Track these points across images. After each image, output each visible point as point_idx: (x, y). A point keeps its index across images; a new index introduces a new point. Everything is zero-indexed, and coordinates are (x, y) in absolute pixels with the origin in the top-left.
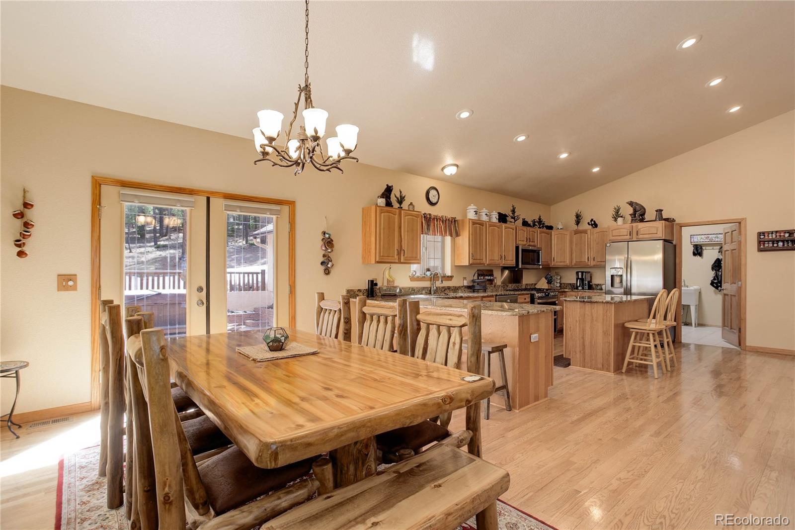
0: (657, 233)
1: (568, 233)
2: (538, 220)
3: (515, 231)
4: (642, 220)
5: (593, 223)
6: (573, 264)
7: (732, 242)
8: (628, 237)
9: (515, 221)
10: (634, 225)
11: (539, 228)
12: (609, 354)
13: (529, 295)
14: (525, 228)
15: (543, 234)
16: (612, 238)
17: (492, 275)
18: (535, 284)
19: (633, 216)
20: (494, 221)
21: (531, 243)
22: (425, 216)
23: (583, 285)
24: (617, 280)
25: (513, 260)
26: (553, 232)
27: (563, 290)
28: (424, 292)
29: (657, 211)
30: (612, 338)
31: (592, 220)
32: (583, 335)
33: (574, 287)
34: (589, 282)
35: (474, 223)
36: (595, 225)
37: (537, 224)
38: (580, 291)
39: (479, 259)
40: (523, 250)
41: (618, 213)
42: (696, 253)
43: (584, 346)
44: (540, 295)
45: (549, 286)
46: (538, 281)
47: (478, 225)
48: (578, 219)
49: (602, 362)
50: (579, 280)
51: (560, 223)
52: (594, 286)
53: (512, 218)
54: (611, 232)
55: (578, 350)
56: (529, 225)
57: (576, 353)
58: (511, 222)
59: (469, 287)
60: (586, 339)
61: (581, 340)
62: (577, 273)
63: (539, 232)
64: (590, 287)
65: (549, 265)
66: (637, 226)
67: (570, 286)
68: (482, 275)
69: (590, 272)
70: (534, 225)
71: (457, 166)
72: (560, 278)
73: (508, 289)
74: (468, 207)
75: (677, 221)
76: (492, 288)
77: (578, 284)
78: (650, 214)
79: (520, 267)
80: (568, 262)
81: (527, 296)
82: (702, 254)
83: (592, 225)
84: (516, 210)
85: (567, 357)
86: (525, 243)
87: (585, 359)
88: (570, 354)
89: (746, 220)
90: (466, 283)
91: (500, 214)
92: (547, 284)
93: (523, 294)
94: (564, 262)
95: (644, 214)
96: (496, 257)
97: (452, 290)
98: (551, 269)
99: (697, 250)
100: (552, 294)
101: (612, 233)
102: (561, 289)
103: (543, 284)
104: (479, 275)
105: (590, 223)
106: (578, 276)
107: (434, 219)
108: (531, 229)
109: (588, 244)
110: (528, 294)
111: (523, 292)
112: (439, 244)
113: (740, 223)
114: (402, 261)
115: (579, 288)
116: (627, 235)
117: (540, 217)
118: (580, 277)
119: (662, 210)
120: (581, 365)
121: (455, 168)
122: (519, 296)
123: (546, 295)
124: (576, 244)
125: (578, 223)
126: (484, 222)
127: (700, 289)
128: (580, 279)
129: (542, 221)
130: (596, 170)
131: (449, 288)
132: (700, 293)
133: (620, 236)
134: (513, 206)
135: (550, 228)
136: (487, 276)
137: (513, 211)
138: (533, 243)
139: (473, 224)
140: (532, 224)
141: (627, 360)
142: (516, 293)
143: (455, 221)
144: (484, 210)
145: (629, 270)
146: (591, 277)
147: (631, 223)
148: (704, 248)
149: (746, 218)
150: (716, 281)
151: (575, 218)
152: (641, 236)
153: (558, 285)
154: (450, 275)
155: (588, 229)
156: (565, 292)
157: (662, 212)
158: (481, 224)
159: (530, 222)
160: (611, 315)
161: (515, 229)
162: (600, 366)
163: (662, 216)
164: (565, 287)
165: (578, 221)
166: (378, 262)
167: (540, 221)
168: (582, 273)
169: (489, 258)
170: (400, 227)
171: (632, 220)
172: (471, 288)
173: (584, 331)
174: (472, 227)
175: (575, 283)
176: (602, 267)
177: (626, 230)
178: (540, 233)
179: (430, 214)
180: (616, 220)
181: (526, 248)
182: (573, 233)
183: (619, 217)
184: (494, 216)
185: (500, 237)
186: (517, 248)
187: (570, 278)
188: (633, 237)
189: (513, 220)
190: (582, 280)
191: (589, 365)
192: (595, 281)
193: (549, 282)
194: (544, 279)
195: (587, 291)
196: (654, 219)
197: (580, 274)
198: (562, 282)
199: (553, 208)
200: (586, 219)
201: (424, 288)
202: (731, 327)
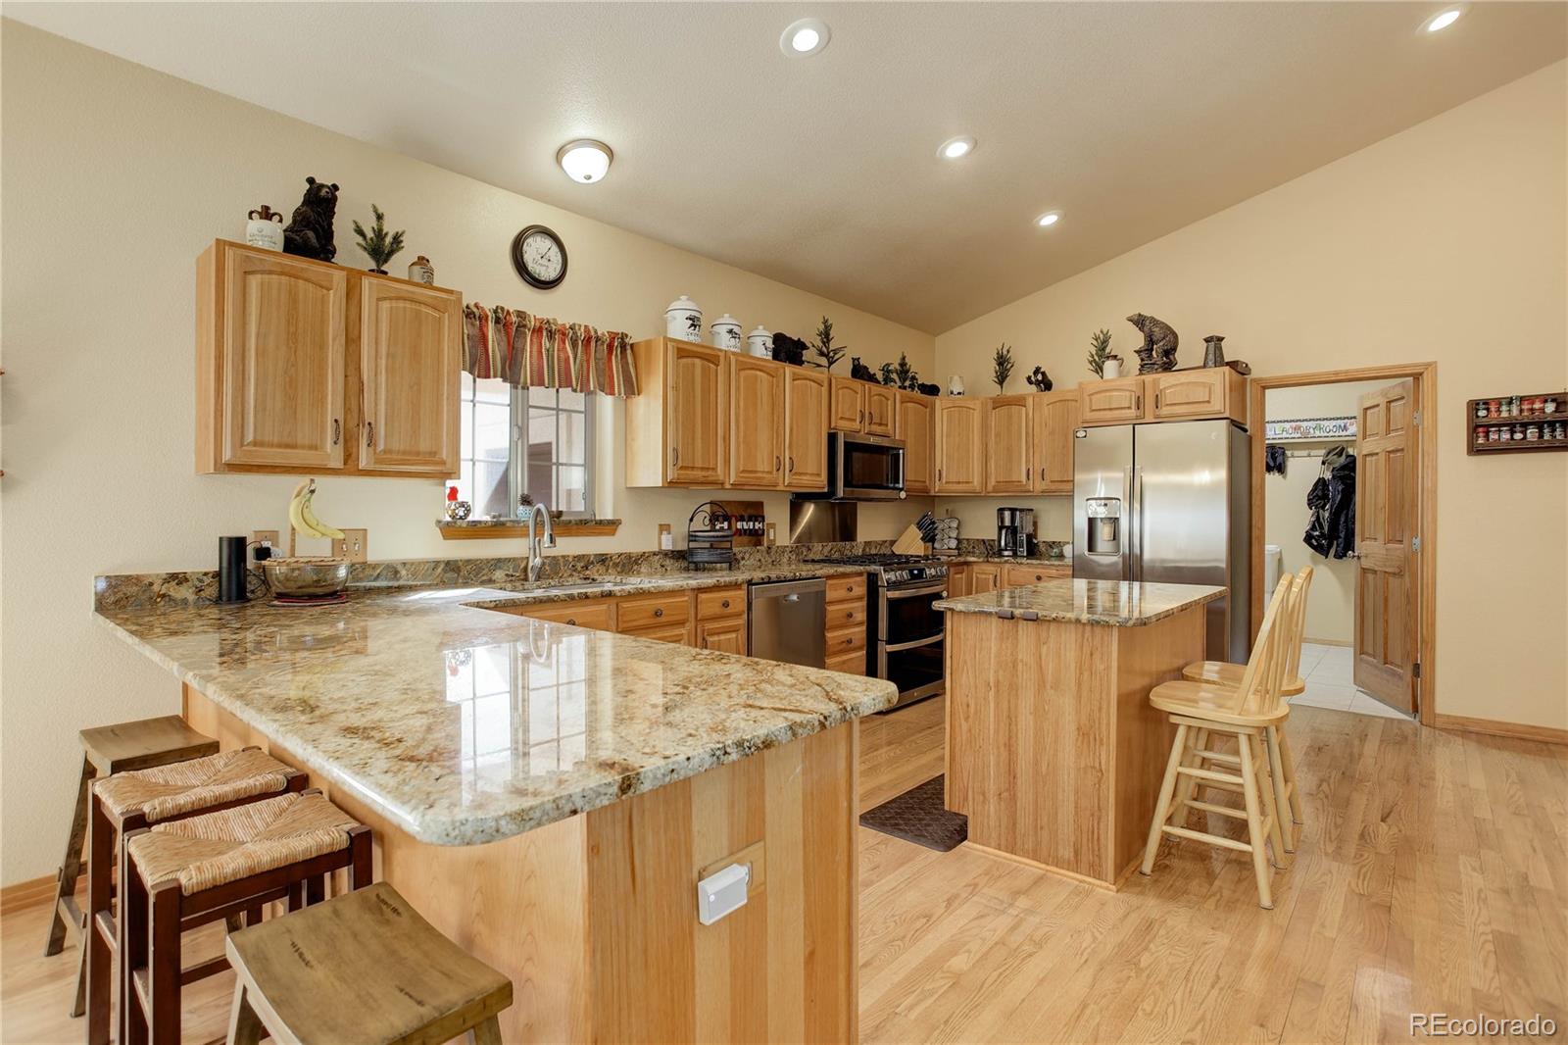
0: (1209, 402)
1: (977, 405)
2: (898, 368)
3: (825, 389)
4: (1168, 366)
5: (1040, 377)
6: (990, 488)
7: (1388, 431)
8: (1132, 413)
9: (831, 364)
10: (1149, 378)
11: (900, 387)
12: (1098, 813)
13: (865, 577)
14: (858, 384)
15: (909, 404)
16: (1089, 416)
17: (760, 518)
18: (893, 543)
19: (1144, 355)
20: (758, 355)
21: (876, 428)
22: (501, 318)
23: (1015, 543)
24: (1104, 532)
25: (819, 475)
26: (939, 402)
27: (962, 559)
28: (499, 575)
29: (1207, 340)
30: (1108, 757)
31: (1037, 371)
32: (1010, 738)
33: (992, 551)
34: (1030, 537)
35: (683, 352)
36: (1046, 384)
37: (894, 376)
38: (1006, 562)
39: (702, 469)
40: (850, 447)
41: (1104, 349)
42: (1272, 464)
43: (1012, 775)
44: (892, 576)
45: (926, 549)
46: (901, 533)
47: (698, 361)
48: (1003, 366)
49: (1073, 839)
50: (1004, 532)
51: (956, 378)
52: (1043, 548)
53: (822, 354)
54: (1087, 398)
55: (992, 787)
56: (872, 378)
57: (985, 799)
58: (819, 366)
59: (678, 555)
60: (1020, 751)
61: (1004, 754)
62: (1001, 511)
63: (898, 397)
64: (1033, 551)
65: (926, 490)
66: (1156, 382)
67: (982, 547)
68: (726, 518)
69: (1032, 510)
70: (887, 380)
71: (610, 153)
72: (959, 525)
73: (811, 556)
74: (669, 306)
75: (1255, 373)
76: (758, 556)
77: (1003, 543)
78: (1190, 351)
79: (840, 493)
80: (976, 483)
81: (858, 579)
82: (1285, 467)
83: (1038, 383)
84: (832, 333)
85: (955, 809)
86: (856, 425)
87: (1014, 824)
88: (966, 799)
89: (1436, 367)
90: (667, 543)
91: (779, 340)
92: (922, 543)
93: (844, 575)
94: (967, 483)
95: (1174, 349)
96: (763, 464)
97: (616, 565)
98: (936, 499)
99: (1274, 458)
100: (930, 572)
101: (1091, 400)
102: (959, 555)
103: (912, 544)
104: (714, 518)
105: (1033, 379)
106: (1002, 520)
107: (538, 331)
108: (875, 388)
109: (1027, 433)
110: (860, 574)
111: (841, 569)
112: (579, 420)
113: (1417, 377)
114: (362, 465)
115: (1006, 553)
116: (1129, 408)
117: (904, 358)
118: (1007, 523)
119: (1223, 339)
120: (1003, 842)
121: (602, 158)
122: (830, 582)
123: (913, 577)
124: (997, 435)
125: (1002, 378)
126: (722, 354)
127: (1281, 552)
128: (1008, 528)
129: (908, 371)
130: (1049, 220)
131: (603, 559)
132: (1280, 561)
133: (1111, 409)
134: (825, 322)
135: (933, 390)
136: (742, 519)
137: (826, 336)
138: (883, 428)
139: (680, 357)
140: (880, 376)
141: (1158, 827)
142: (819, 573)
143: (623, 346)
144: (726, 318)
145: (1137, 506)
146: (1035, 524)
147: (1141, 374)
148: (1288, 453)
149: (1436, 362)
150: (1317, 533)
151: (993, 365)
152: (1165, 411)
153: (953, 544)
154: (610, 517)
155: (1028, 395)
156: (967, 563)
157: (1223, 343)
158: (710, 357)
159: (874, 369)
160: (1108, 668)
161: (826, 384)
162: (1067, 853)
163: (1223, 357)
164: (970, 549)
165: (1002, 373)
166: (234, 467)
167: (904, 371)
168: (1013, 511)
169: (737, 468)
170: (352, 341)
171: (1142, 366)
172: (683, 558)
173: (1011, 719)
174: (677, 366)
175: (996, 538)
176: (1064, 493)
177: (1128, 393)
178: (902, 402)
179: (521, 314)
180: (1099, 369)
181: (861, 439)
182: (990, 407)
183: (1108, 357)
184: (758, 341)
185: (776, 404)
186: (832, 438)
187: (983, 525)
188: (1146, 410)
189: (824, 361)
190: (1013, 530)
191: (1029, 845)
192: (1045, 535)
193: (929, 538)
194: (913, 528)
195: (1024, 560)
196: (1202, 364)
197: (1007, 514)
198: (962, 537)
199: (939, 340)
200: (1022, 369)
201: (499, 560)
202: (1386, 657)
